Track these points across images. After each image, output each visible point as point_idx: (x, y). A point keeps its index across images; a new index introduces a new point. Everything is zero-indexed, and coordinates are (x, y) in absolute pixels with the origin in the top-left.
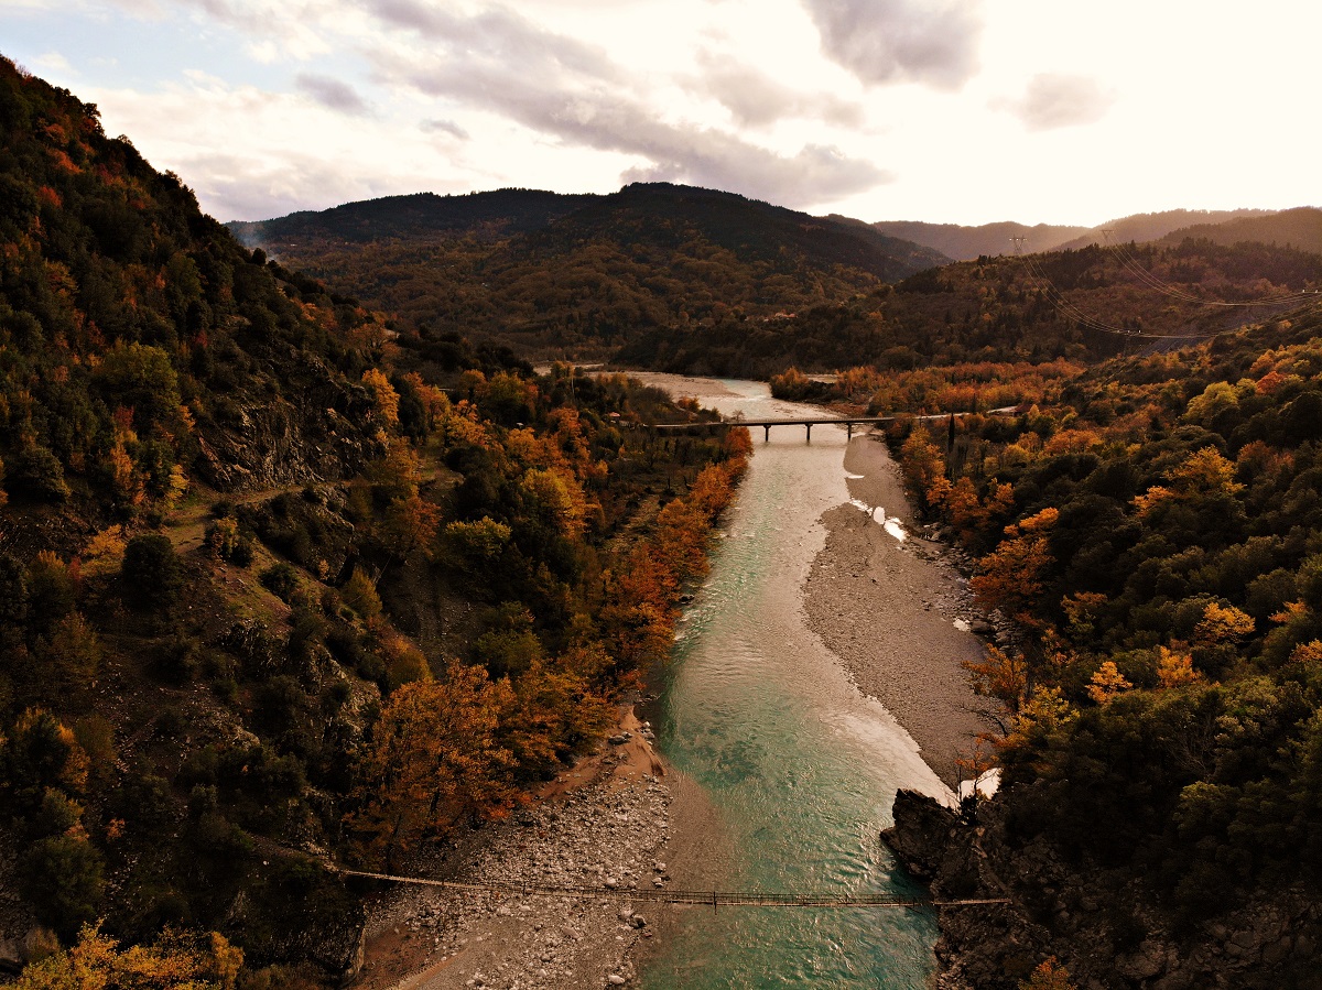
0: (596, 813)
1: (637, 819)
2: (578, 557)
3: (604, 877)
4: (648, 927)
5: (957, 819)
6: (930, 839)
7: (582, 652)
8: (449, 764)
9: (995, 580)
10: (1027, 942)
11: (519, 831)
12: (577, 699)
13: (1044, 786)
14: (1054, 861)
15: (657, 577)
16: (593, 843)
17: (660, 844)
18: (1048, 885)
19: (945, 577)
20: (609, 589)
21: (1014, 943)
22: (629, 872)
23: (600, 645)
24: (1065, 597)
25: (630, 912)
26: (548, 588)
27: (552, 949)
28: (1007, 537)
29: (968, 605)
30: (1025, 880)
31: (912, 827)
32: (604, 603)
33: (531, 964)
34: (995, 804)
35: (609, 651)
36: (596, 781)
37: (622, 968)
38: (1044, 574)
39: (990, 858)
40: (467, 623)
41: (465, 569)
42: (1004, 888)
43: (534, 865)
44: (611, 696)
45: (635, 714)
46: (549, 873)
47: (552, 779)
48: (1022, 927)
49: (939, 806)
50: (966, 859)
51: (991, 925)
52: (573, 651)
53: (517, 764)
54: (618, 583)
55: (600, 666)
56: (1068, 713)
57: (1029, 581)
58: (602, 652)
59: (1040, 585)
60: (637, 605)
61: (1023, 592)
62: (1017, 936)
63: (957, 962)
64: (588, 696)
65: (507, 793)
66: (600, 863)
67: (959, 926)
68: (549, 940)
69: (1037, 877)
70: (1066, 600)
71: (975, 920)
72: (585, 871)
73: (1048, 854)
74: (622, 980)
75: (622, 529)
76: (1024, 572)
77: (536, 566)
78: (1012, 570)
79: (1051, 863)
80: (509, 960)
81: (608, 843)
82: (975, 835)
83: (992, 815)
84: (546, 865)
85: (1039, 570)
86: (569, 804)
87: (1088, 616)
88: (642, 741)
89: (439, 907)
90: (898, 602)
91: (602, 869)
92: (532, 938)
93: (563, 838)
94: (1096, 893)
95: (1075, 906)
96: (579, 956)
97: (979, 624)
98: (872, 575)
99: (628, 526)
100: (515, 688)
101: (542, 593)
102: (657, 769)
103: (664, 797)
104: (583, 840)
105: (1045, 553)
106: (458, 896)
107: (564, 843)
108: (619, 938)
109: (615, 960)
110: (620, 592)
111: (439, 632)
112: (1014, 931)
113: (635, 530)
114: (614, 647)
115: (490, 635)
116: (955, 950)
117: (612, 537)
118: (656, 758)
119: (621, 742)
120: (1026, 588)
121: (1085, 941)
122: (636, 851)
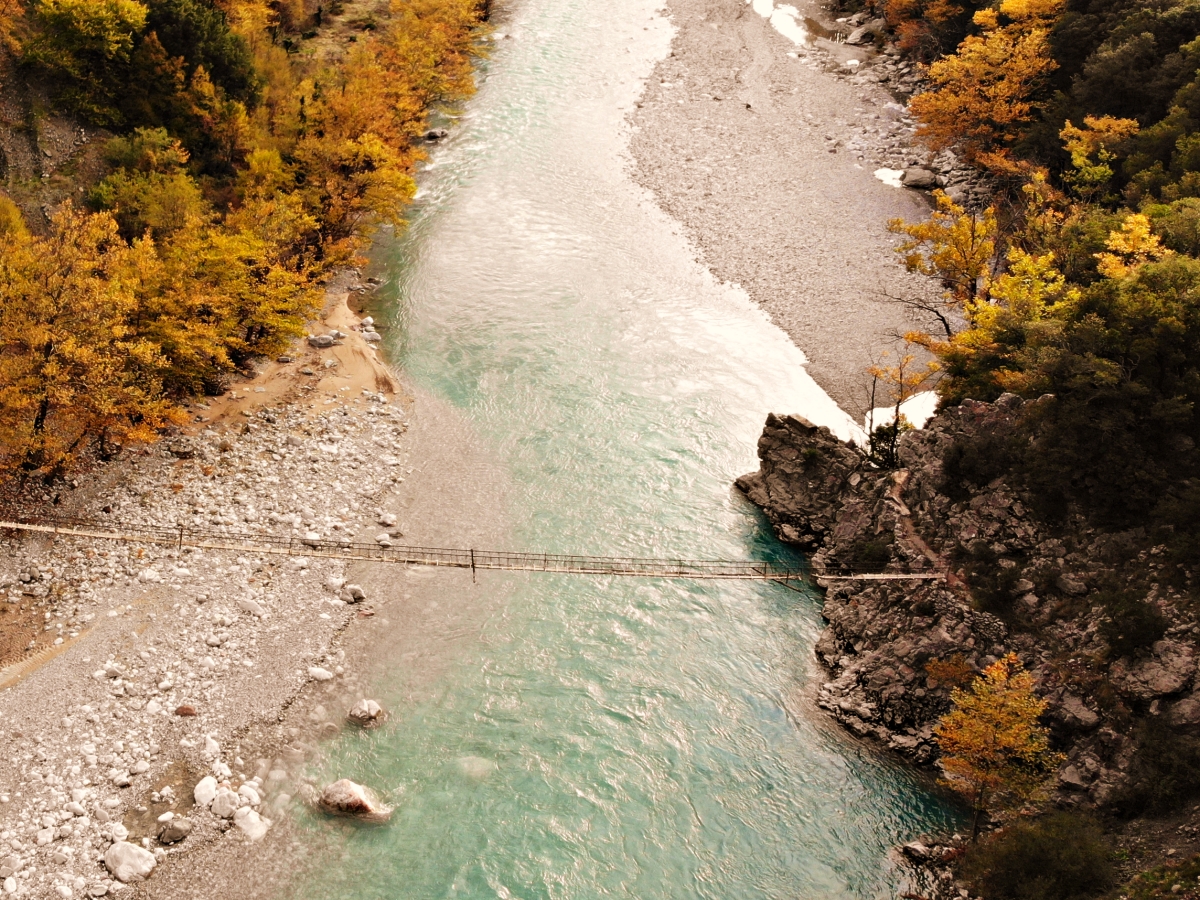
0: (288, 442)
1: (353, 451)
2: (258, 63)
3: (302, 531)
4: (371, 602)
5: (862, 458)
6: (816, 490)
7: (266, 207)
8: (63, 360)
9: (952, 98)
10: (966, 638)
11: (172, 464)
12: (259, 275)
13: (1013, 404)
14: (1020, 519)
15: (388, 96)
16: (285, 483)
17: (388, 487)
18: (1005, 555)
19: (866, 101)
20: (310, 112)
21: (944, 641)
22: (339, 524)
23: (295, 197)
24: (1068, 123)
25: (341, 581)
26: (210, 109)
27: (224, 629)
28: (977, 30)
29: (902, 145)
30: (969, 547)
31: (788, 471)
32: (301, 134)
33: (192, 650)
34: (929, 433)
35: (310, 208)
36: (289, 398)
37: (329, 658)
38: (1037, 88)
39: (913, 515)
40: (81, 160)
41: (76, 73)
42: (932, 557)
43: (196, 512)
44: (312, 275)
45: (350, 304)
46: (217, 524)
47: (221, 394)
48: (960, 616)
49: (835, 440)
50: (874, 518)
51: (909, 613)
52: (252, 205)
53: (168, 365)
54: (324, 103)
55: (296, 229)
56: (1060, 296)
57: (1009, 101)
58: (299, 208)
59: (1026, 107)
60: (354, 137)
61: (996, 119)
62: (951, 629)
63: (850, 667)
64: (277, 271)
65: (153, 408)
66: (296, 511)
67: (857, 614)
68: (218, 617)
69: (991, 542)
70: (1069, 128)
71: (884, 605)
72: (273, 522)
73: (1011, 508)
74: (328, 675)
75: (329, 23)
76: (1002, 85)
77: (190, 73)
78: (982, 82)
79: (1015, 522)
80: (158, 643)
81: (308, 483)
82: (891, 482)
83: (922, 449)
84: (213, 513)
85: (1026, 82)
86: (247, 430)
87: (1104, 154)
88: (361, 344)
89: (51, 569)
90: (785, 138)
91: (299, 520)
92: (193, 614)
93: (239, 476)
94: (1084, 567)
95: (1049, 585)
96: (265, 639)
97: (917, 174)
98: (745, 96)
99: (341, 19)
100: (162, 256)
101: (200, 117)
102: (385, 384)
103: (395, 422)
104: (270, 479)
105: (1040, 55)
106: (79, 554)
107: (240, 483)
108: (325, 616)
109: (318, 646)
110: (328, 116)
111: (38, 173)
112: (945, 622)
113: (353, 24)
114: (316, 201)
115: (119, 177)
116: (849, 650)
117: (313, 35)
118: (383, 369)
119: (328, 345)
120: (1002, 112)
121: (1061, 640)
122: (351, 497)
